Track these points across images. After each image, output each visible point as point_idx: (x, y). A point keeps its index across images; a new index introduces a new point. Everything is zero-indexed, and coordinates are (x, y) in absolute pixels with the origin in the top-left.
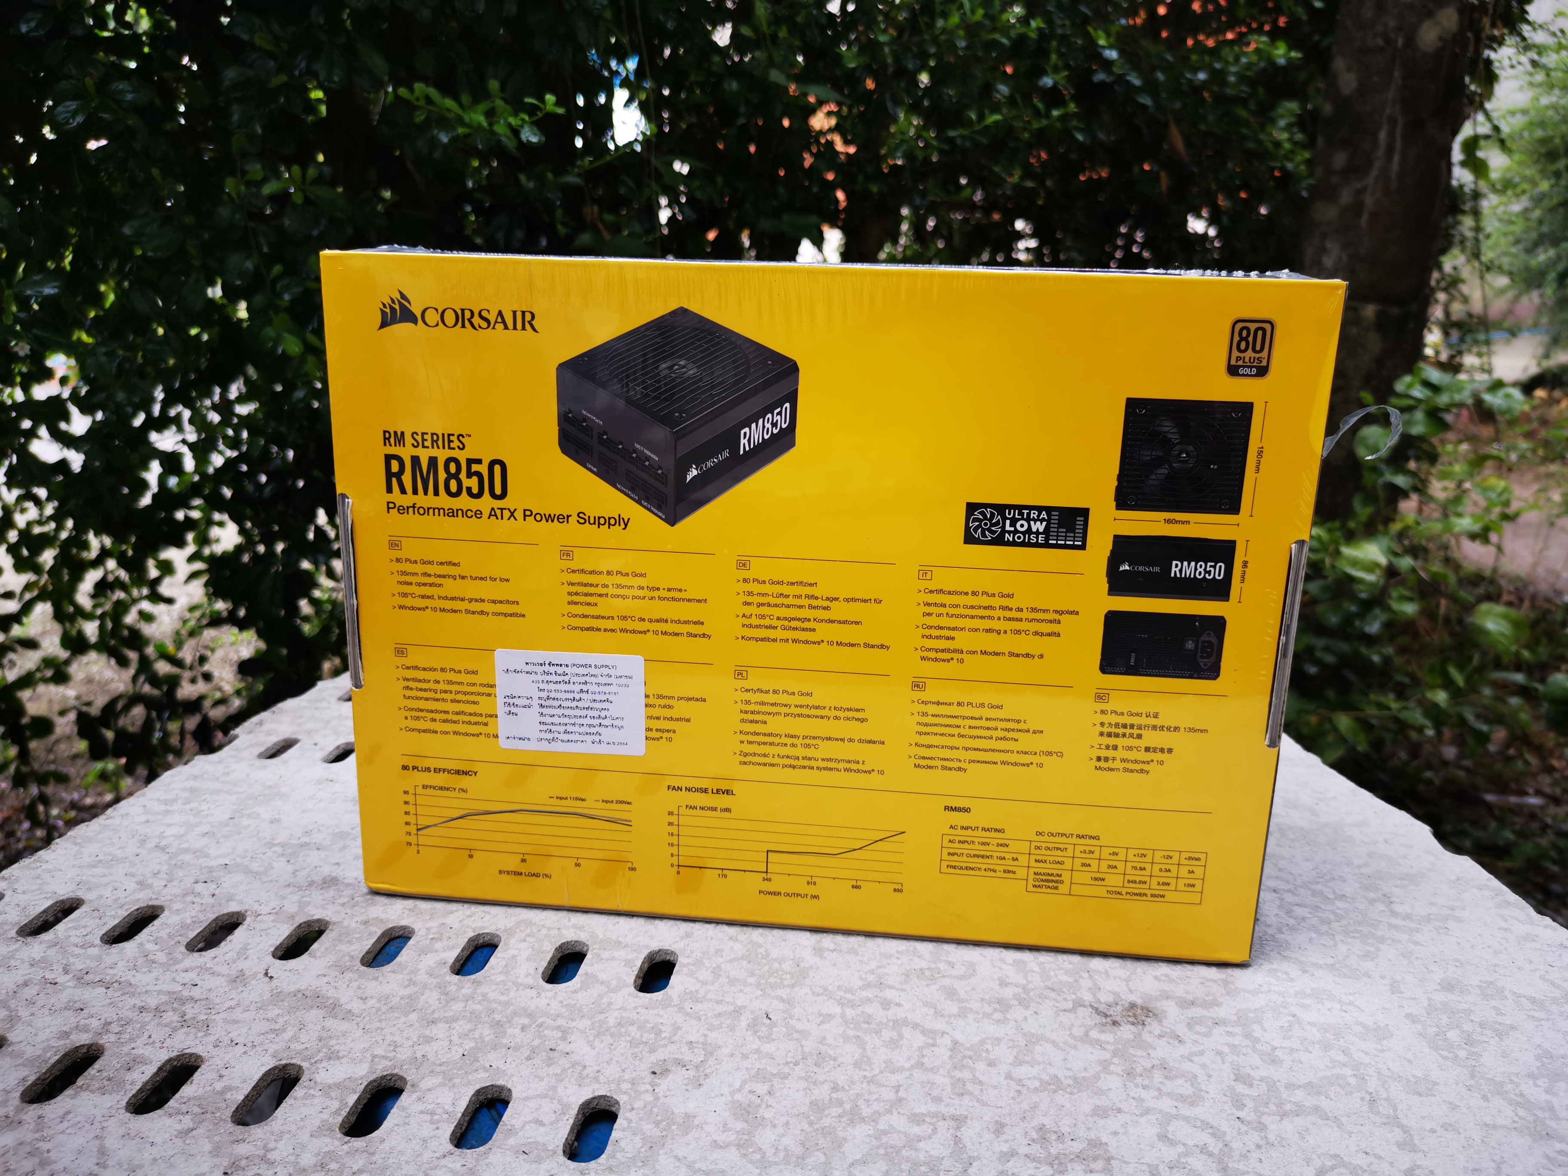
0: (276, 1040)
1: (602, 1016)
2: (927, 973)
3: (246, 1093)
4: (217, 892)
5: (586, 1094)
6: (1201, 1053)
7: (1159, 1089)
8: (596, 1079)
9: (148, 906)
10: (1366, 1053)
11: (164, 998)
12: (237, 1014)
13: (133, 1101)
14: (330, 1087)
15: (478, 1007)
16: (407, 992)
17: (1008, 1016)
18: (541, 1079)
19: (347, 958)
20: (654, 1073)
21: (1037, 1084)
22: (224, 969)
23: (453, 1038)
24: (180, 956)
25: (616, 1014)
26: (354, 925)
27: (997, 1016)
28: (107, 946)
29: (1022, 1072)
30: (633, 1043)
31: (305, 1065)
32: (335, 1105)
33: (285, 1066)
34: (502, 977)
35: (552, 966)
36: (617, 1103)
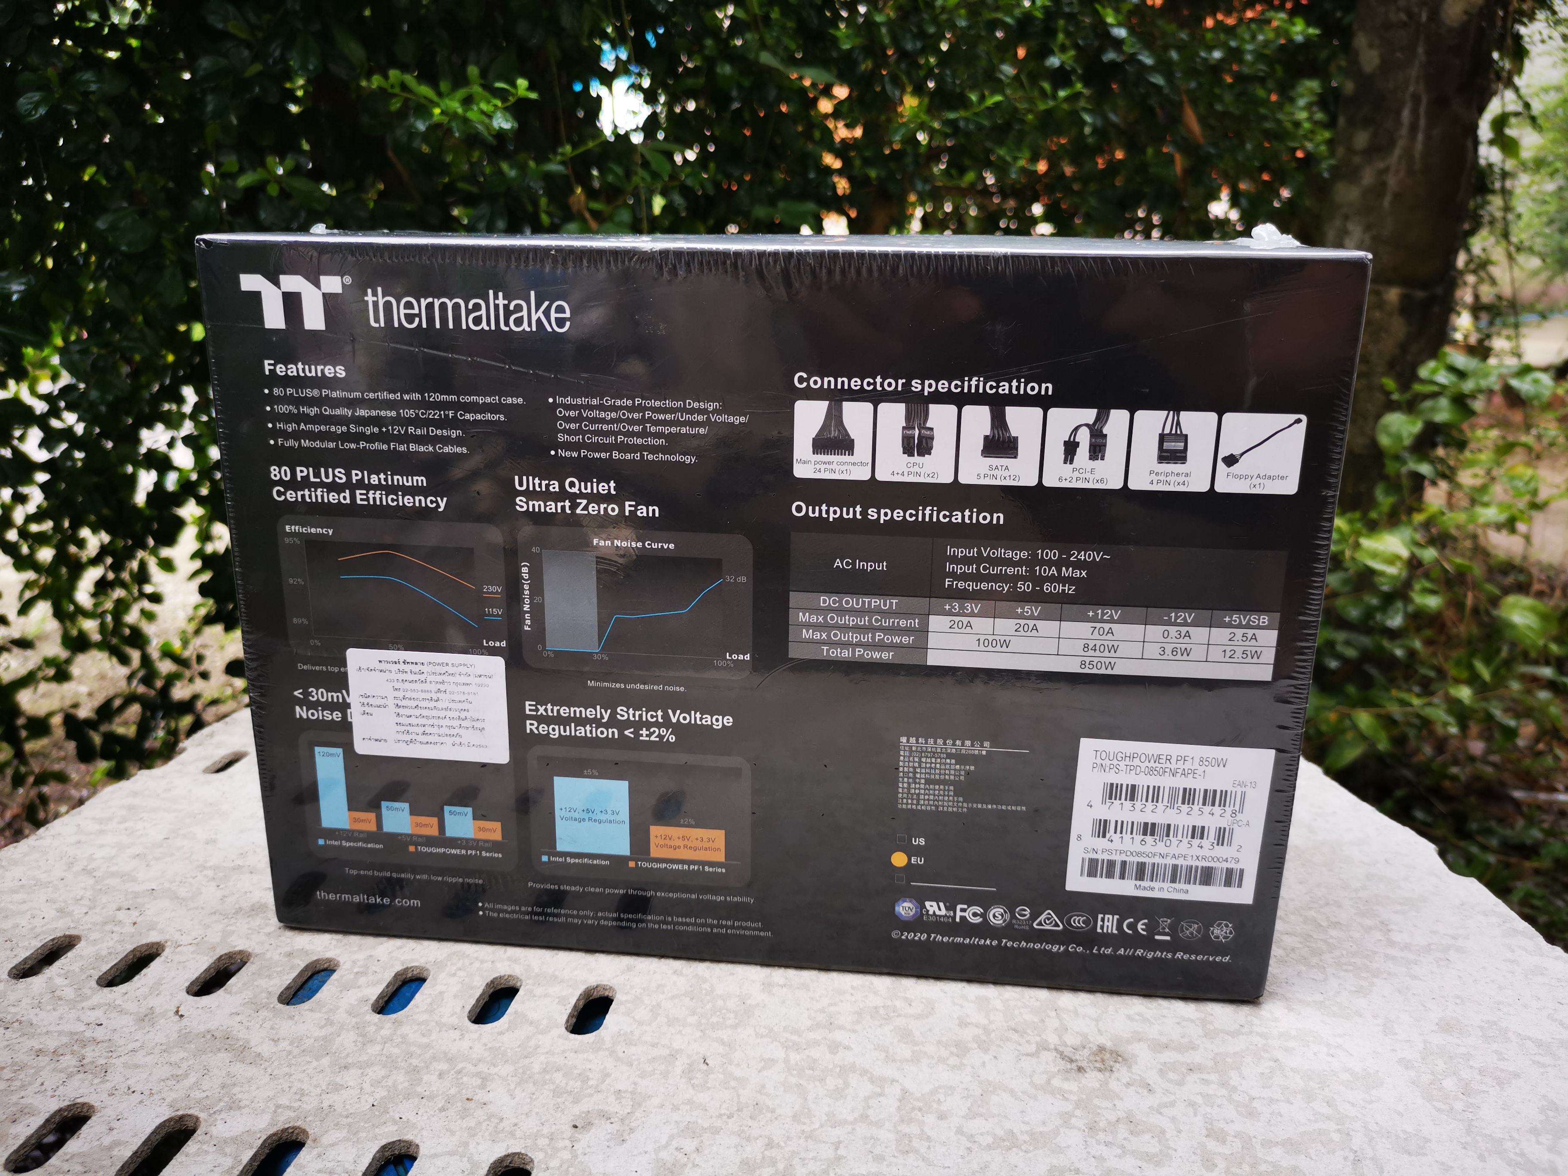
0: (177, 1087)
1: (527, 1061)
2: (882, 1011)
3: (135, 1148)
4: (139, 920)
5: (499, 1152)
6: (1172, 1104)
7: (1123, 1147)
8: (512, 1134)
9: (65, 936)
10: (1353, 1105)
11: (65, 1040)
12: (140, 1058)
13: (14, 1157)
14: (225, 1142)
15: (396, 1051)
16: (323, 1032)
17: (965, 1062)
18: (453, 1133)
19: (264, 995)
20: (575, 1127)
21: (990, 1140)
22: (131, 1007)
23: (364, 1086)
24: (89, 992)
25: (542, 1058)
26: (276, 957)
27: (953, 1061)
28: (14, 981)
29: (975, 1125)
30: (557, 1092)
31: (202, 1116)
32: (228, 1162)
33: (182, 1117)
34: (423, 1017)
35: (482, 1003)
36: (532, 1161)
